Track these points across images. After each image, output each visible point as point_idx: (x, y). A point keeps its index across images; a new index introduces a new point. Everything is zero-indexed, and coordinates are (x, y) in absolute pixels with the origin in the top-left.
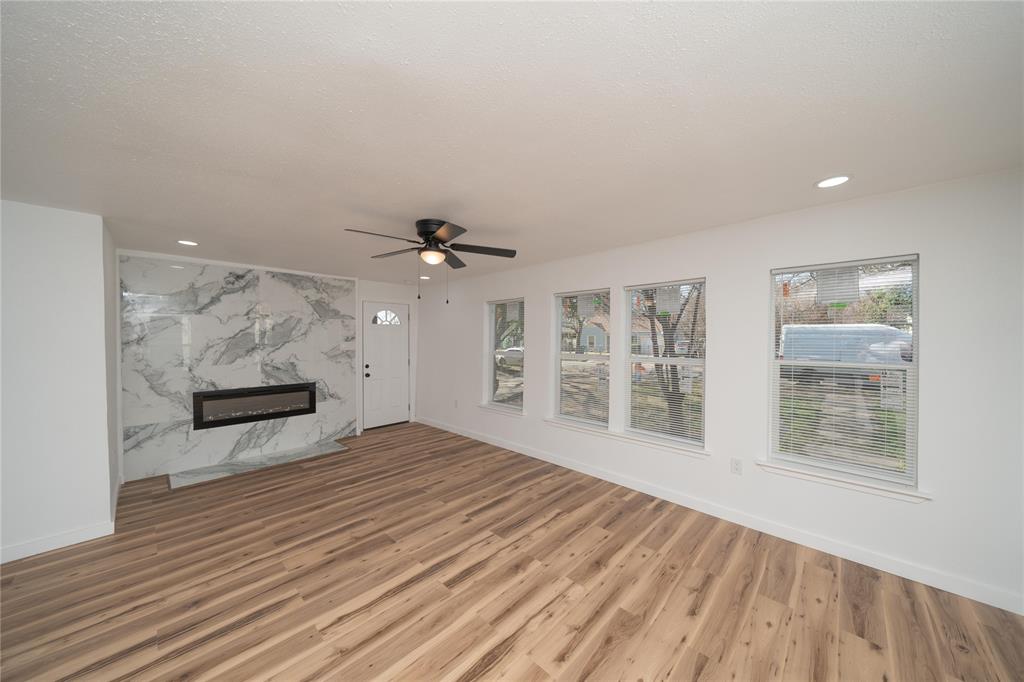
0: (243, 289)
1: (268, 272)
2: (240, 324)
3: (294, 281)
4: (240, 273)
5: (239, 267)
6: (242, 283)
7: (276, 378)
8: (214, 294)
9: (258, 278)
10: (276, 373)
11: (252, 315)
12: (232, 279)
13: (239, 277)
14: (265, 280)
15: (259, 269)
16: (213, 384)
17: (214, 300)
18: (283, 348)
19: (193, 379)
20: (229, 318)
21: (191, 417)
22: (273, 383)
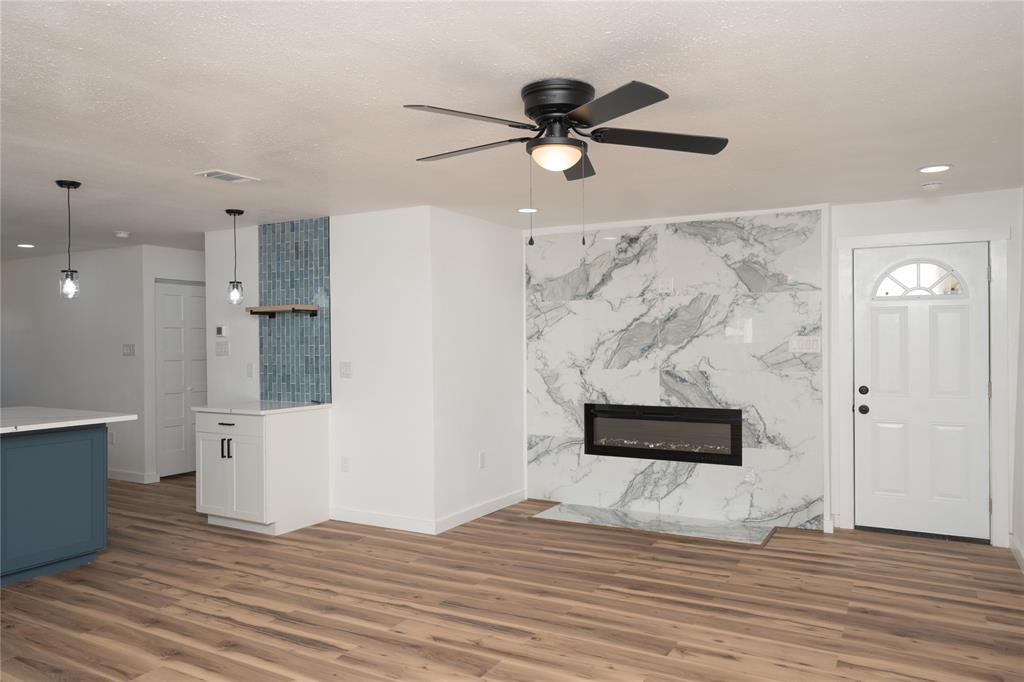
0: (637, 257)
1: (668, 226)
2: (635, 308)
3: (704, 232)
4: (634, 234)
5: (631, 226)
6: (637, 247)
7: (681, 396)
8: (604, 270)
9: (655, 238)
10: (679, 387)
11: (648, 296)
12: (624, 245)
13: (633, 240)
14: (666, 239)
15: (657, 223)
16: (604, 396)
17: (605, 279)
18: (689, 347)
19: (585, 386)
20: (622, 302)
21: (582, 435)
22: (675, 402)
